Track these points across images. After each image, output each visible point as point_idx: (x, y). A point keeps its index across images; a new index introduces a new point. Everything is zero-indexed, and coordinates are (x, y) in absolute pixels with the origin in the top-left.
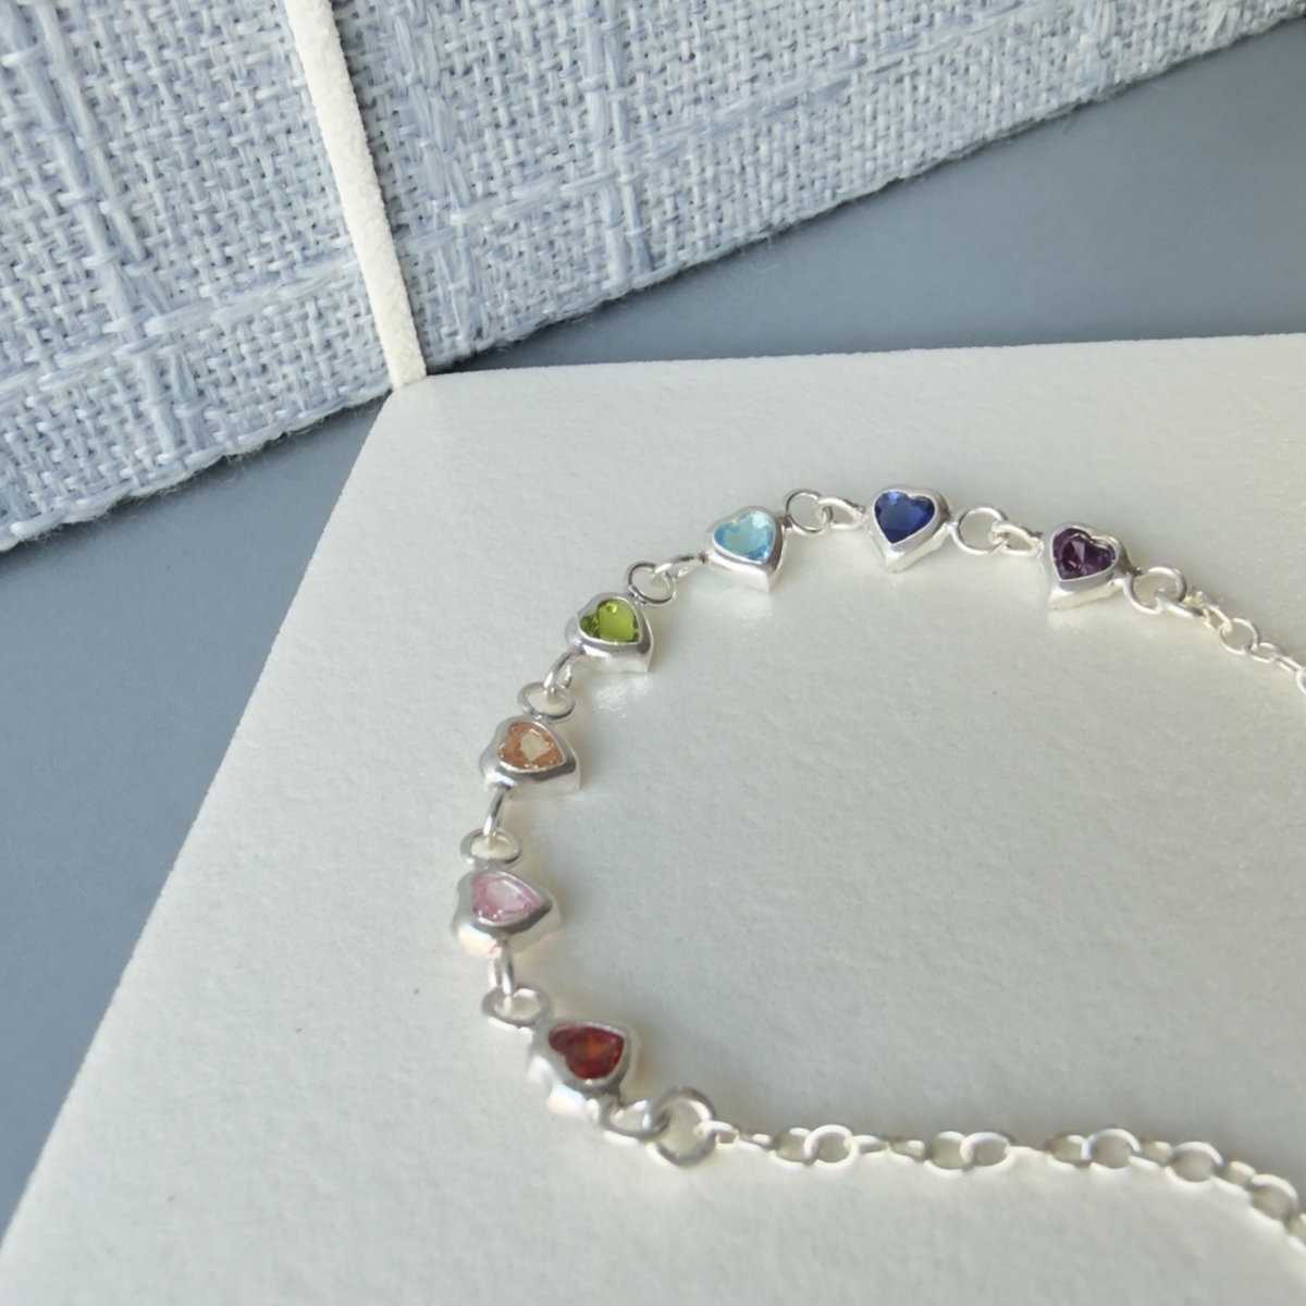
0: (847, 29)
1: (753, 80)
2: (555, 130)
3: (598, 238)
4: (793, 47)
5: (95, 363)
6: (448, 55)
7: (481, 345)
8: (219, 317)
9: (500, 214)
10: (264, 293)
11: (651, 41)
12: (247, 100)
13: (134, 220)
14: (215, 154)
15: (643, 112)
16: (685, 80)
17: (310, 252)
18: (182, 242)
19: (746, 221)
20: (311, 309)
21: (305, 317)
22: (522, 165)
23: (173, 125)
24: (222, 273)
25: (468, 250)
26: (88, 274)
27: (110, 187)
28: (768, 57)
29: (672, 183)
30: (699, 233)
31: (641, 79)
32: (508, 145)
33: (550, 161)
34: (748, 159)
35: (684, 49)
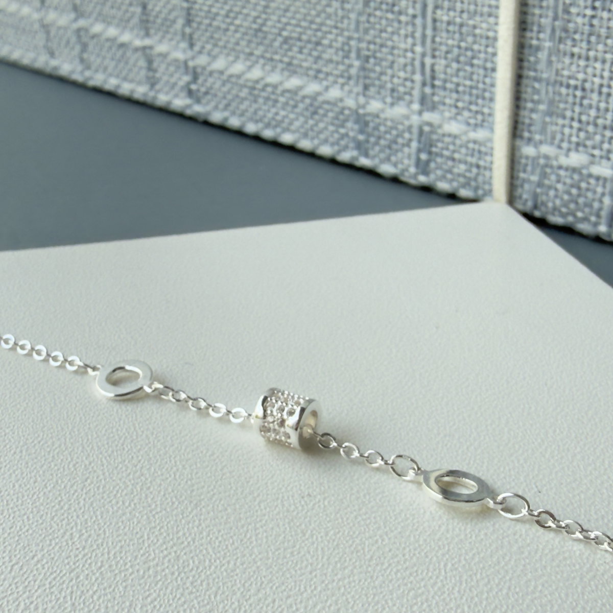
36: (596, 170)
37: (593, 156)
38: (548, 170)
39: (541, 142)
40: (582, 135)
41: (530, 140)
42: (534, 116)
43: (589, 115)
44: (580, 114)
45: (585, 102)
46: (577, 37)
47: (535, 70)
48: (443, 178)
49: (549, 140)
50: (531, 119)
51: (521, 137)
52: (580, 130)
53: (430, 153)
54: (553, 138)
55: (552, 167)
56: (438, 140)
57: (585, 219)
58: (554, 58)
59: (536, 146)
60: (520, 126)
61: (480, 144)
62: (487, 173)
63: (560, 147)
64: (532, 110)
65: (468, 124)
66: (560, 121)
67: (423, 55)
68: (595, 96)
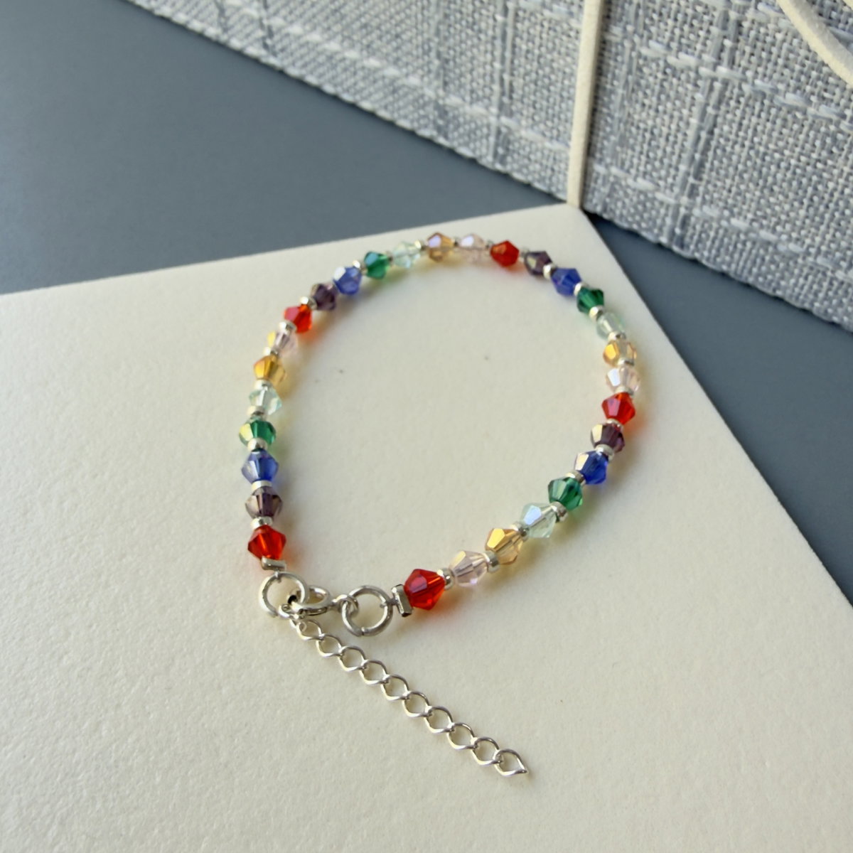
0: (806, 236)
1: (753, 220)
2: (663, 173)
3: (663, 220)
4: (777, 223)
5: (482, 115)
6: (633, 118)
7: (605, 216)
8: (523, 133)
9: (630, 181)
10: (539, 137)
11: (714, 174)
12: (560, 79)
13: (511, 84)
14: (543, 87)
15: (701, 193)
16: (723, 197)
17: (561, 139)
18: (522, 102)
19: (729, 265)
20: (552, 155)
21: (549, 156)
22: (645, 173)
23: (534, 69)
24: (530, 121)
25: (613, 184)
26: (491, 89)
27: (508, 69)
28: (765, 217)
29: (703, 226)
30: (706, 254)
31: (704, 183)
32: (643, 163)
33: (656, 180)
34: (739, 246)
35: (727, 186)
36: (659, 196)
37: (658, 185)
38: (617, 187)
39: (611, 164)
40: (649, 167)
41: (601, 161)
42: (606, 143)
43: (656, 154)
44: (648, 152)
45: (654, 143)
46: (648, 92)
47: (609, 108)
48: (519, 171)
49: (619, 164)
50: (603, 144)
51: (593, 156)
52: (647, 163)
53: (507, 149)
54: (623, 164)
55: (621, 185)
56: (515, 141)
57: (649, 230)
58: (626, 103)
59: (607, 166)
60: (592, 148)
61: (555, 153)
62: (561, 177)
63: (628, 171)
64: (604, 138)
65: (544, 135)
66: (630, 152)
67: (502, 71)
68: (662, 141)
